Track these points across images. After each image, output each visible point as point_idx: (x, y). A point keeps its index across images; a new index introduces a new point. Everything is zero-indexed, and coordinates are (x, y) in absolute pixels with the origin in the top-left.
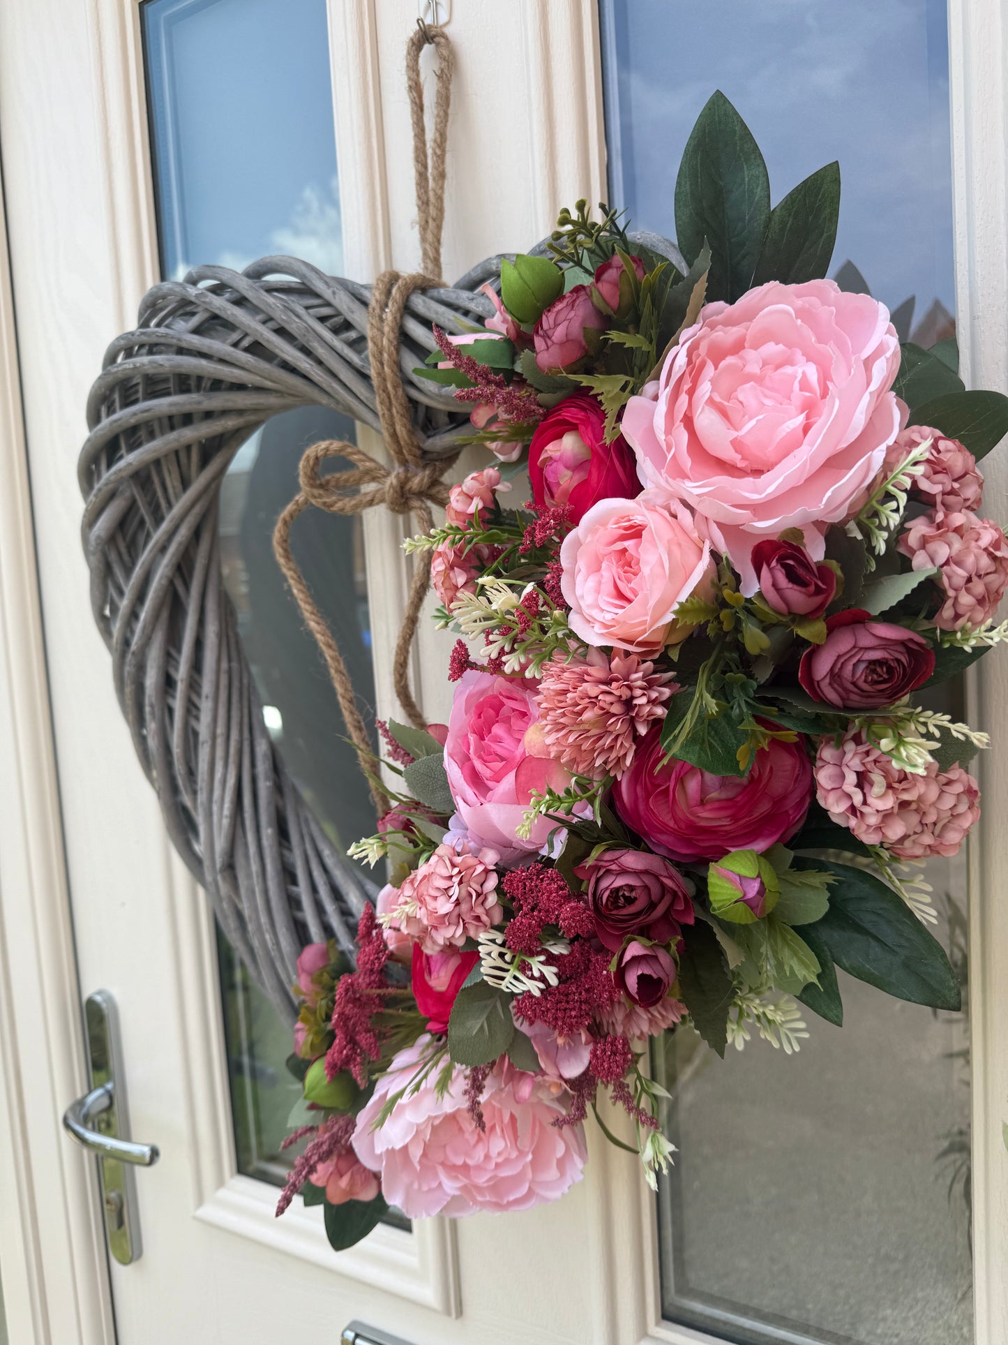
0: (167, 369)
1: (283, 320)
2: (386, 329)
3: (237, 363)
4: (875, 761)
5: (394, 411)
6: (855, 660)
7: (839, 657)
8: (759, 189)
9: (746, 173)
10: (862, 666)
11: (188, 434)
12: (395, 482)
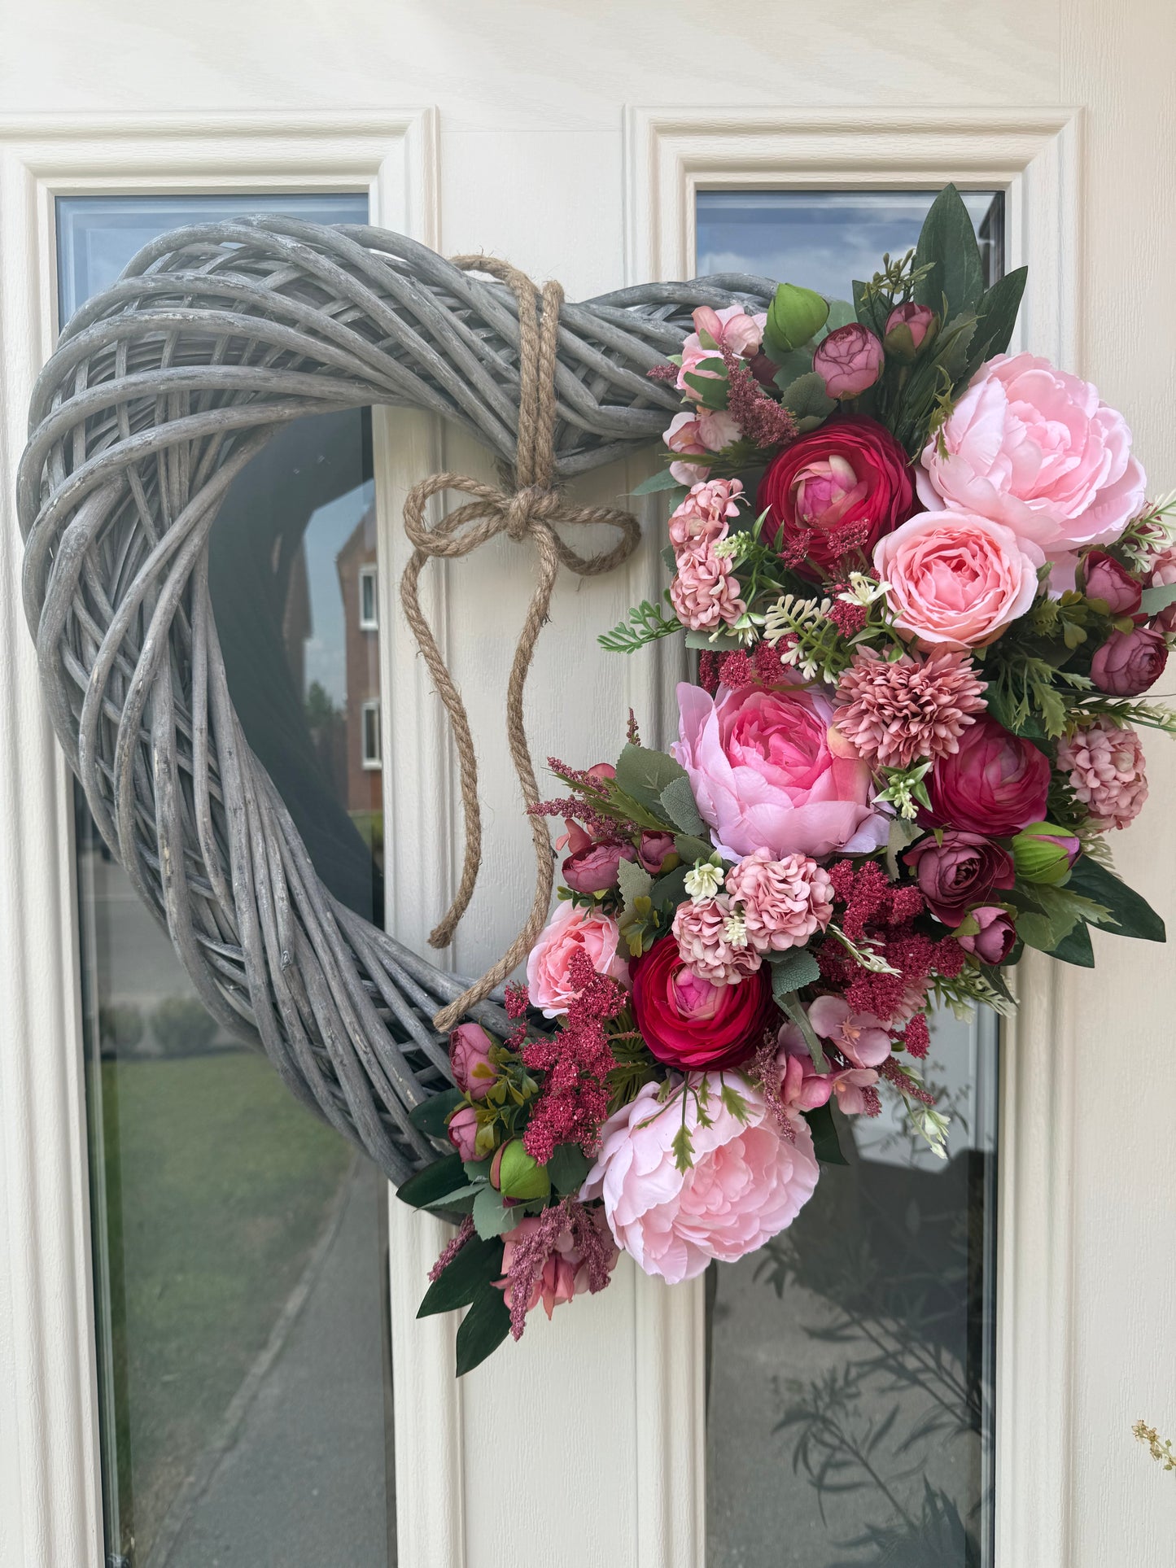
0: (237, 330)
1: (413, 300)
2: (546, 335)
3: (339, 340)
4: (1120, 744)
5: (541, 423)
6: (1141, 654)
7: (1133, 651)
8: (977, 273)
9: (966, 258)
10: (1147, 658)
11: (235, 417)
12: (523, 502)
